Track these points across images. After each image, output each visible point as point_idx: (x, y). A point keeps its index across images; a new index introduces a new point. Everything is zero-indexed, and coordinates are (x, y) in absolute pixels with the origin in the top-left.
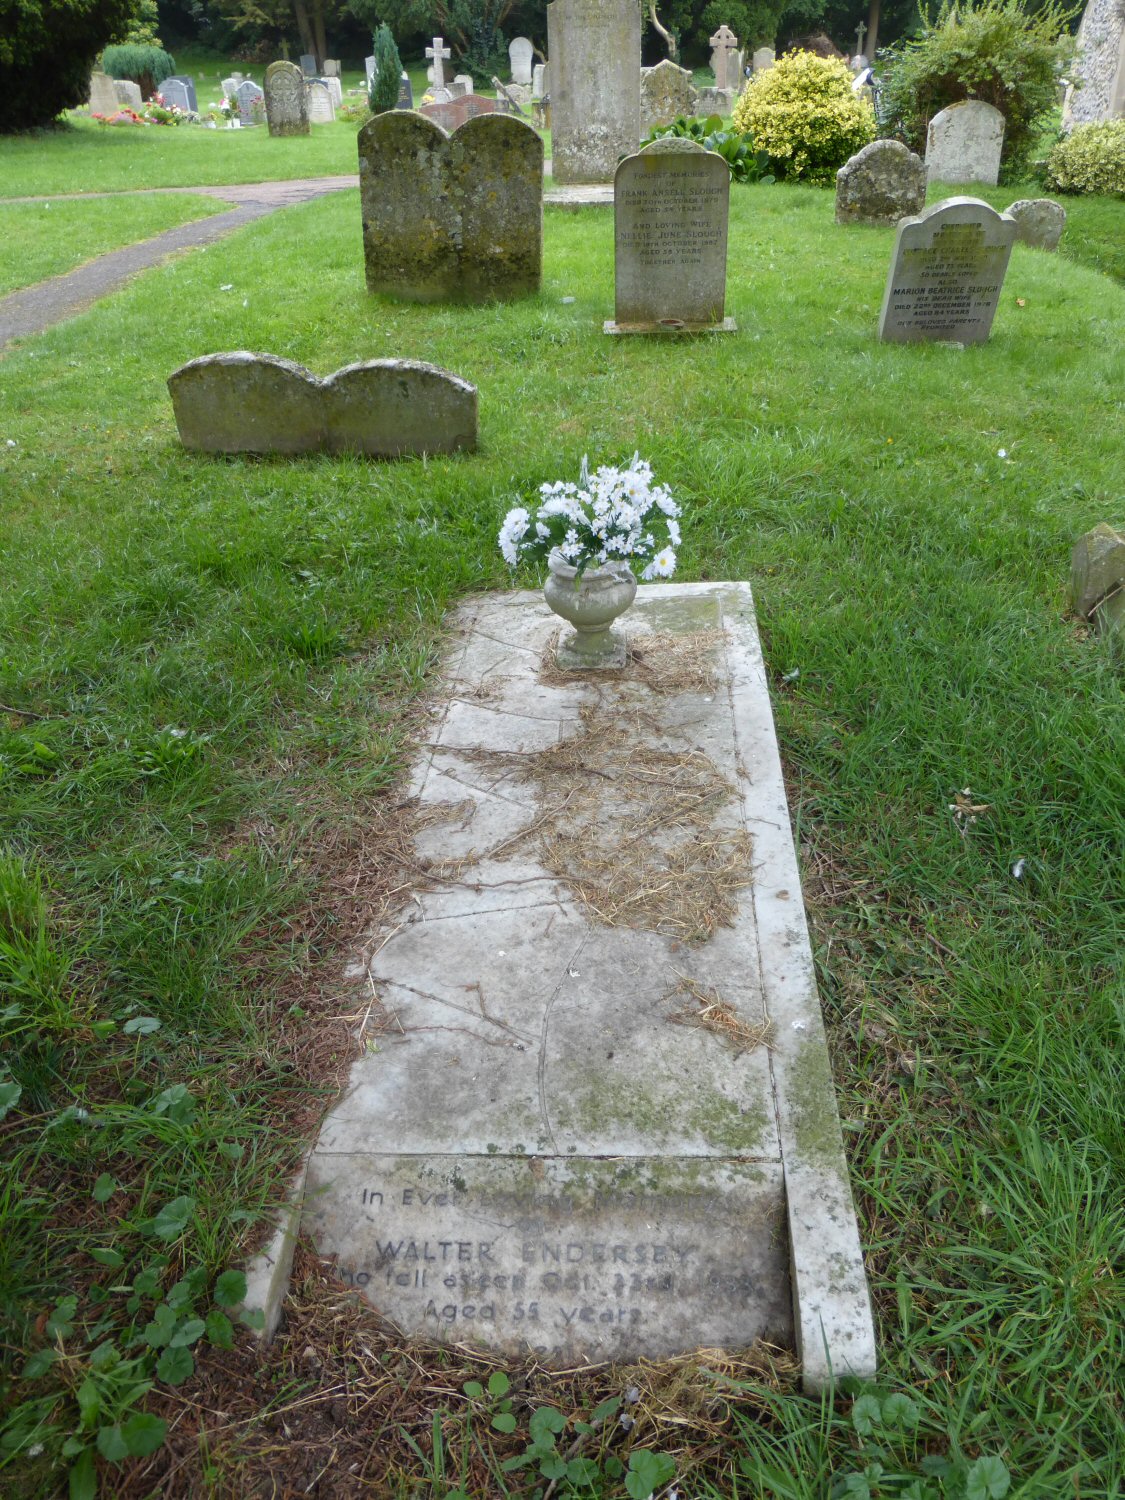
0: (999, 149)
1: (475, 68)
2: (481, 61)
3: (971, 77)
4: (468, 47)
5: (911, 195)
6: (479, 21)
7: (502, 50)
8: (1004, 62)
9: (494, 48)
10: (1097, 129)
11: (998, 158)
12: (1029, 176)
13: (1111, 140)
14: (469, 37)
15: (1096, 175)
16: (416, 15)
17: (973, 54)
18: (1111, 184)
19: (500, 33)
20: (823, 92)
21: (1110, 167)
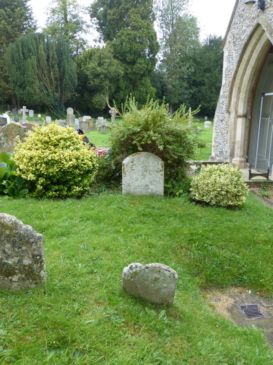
0: (163, 177)
1: (55, 114)
2: (57, 112)
3: (140, 141)
4: (54, 109)
5: (26, 262)
6: (57, 103)
7: (64, 110)
8: (157, 134)
9: (61, 110)
10: (215, 170)
11: (162, 182)
12: (181, 191)
13: (223, 178)
14: (54, 107)
15: (216, 196)
16: (35, 100)
17: (139, 130)
18: (225, 202)
19: (64, 106)
20: (55, 146)
21: (223, 193)
